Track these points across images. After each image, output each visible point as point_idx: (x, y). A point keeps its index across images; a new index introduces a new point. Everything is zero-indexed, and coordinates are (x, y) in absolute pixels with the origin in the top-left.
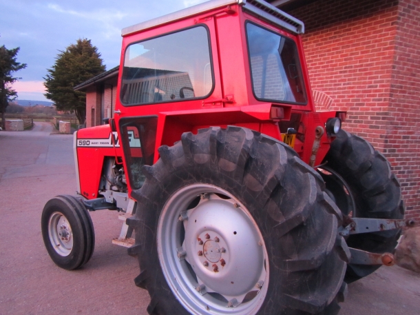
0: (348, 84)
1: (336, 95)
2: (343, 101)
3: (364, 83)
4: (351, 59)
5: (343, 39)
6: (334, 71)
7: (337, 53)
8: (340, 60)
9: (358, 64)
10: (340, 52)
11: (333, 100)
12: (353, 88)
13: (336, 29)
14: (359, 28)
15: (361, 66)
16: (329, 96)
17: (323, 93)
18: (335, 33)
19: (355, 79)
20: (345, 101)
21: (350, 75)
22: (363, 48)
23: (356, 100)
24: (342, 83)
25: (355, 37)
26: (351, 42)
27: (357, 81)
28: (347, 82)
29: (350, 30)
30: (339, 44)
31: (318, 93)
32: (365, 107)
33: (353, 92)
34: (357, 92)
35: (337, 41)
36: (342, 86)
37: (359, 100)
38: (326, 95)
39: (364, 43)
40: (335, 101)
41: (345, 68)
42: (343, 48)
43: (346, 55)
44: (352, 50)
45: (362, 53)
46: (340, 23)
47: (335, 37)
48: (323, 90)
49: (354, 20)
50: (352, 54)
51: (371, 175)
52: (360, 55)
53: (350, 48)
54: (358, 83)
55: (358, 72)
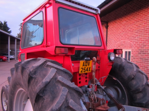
0: (139, 37)
1: (134, 42)
2: (137, 44)
3: (146, 36)
4: (140, 26)
5: (136, 19)
6: (133, 32)
7: (134, 24)
8: (135, 27)
9: (143, 29)
10: (135, 24)
11: (133, 44)
12: (141, 39)
13: (133, 15)
14: (142, 13)
15: (144, 29)
16: (131, 43)
17: (129, 41)
18: (133, 16)
19: (142, 35)
20: (138, 44)
21: (140, 34)
22: (144, 22)
23: (143, 44)
24: (137, 37)
25: (141, 17)
26: (140, 19)
27: (143, 36)
28: (139, 36)
29: (139, 14)
30: (135, 21)
31: (127, 41)
32: (147, 47)
33: (141, 40)
34: (143, 40)
35: (134, 20)
36: (136, 38)
37: (144, 44)
38: (130, 42)
39: (145, 20)
40: (134, 45)
41: (138, 30)
42: (136, 22)
43: (138, 25)
44: (140, 23)
45: (144, 23)
46: (135, 12)
47: (133, 18)
48: (129, 40)
49: (140, 10)
50: (140, 25)
51: (134, 82)
52: (143, 25)
53: (139, 22)
54: (143, 37)
55: (143, 32)
